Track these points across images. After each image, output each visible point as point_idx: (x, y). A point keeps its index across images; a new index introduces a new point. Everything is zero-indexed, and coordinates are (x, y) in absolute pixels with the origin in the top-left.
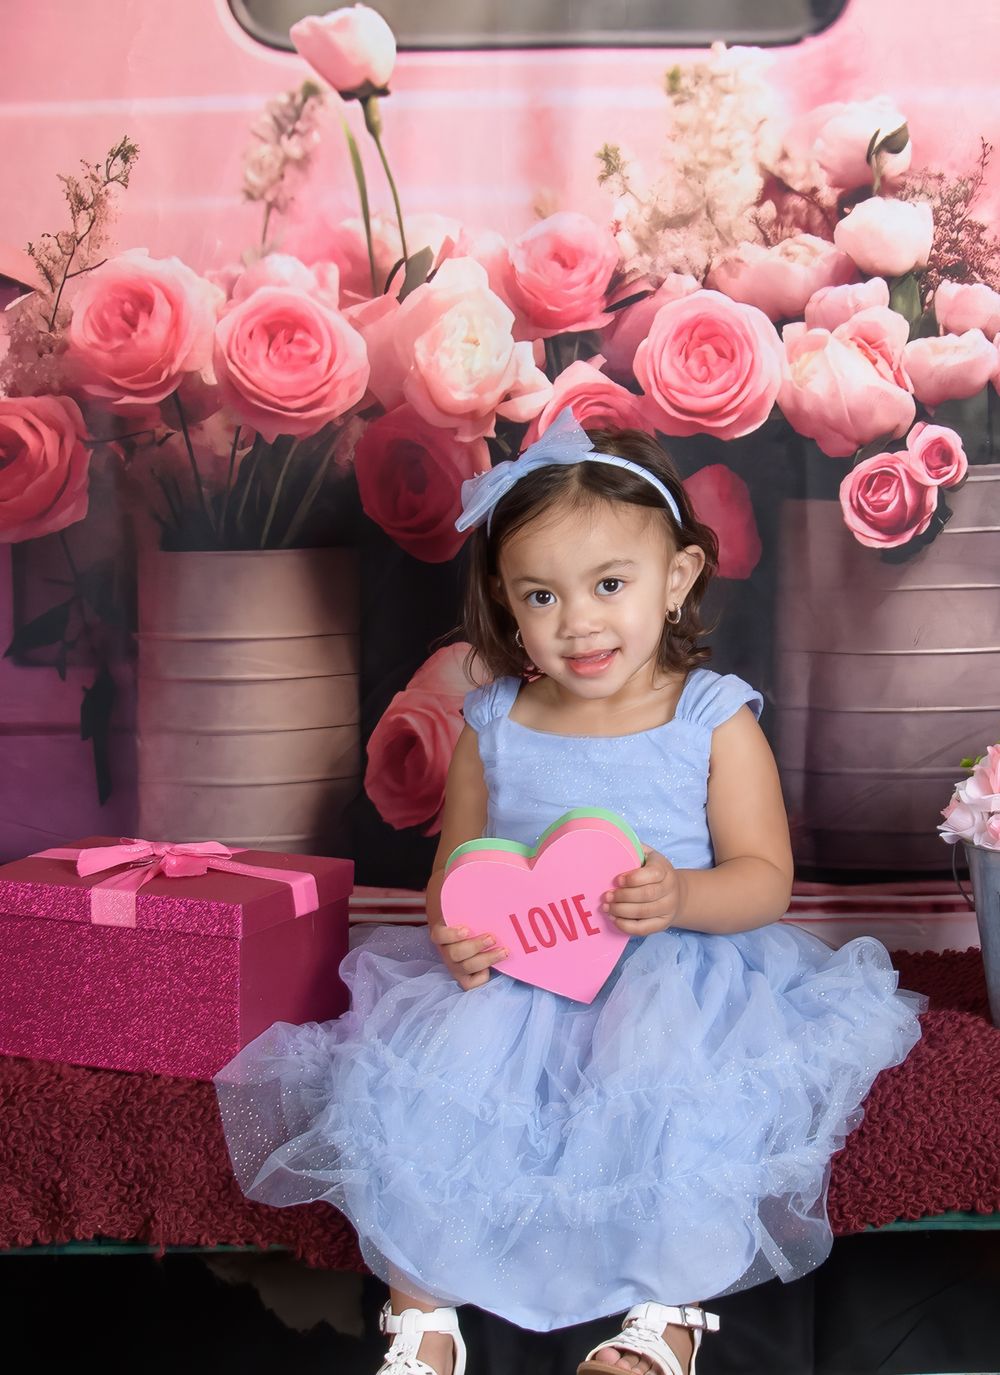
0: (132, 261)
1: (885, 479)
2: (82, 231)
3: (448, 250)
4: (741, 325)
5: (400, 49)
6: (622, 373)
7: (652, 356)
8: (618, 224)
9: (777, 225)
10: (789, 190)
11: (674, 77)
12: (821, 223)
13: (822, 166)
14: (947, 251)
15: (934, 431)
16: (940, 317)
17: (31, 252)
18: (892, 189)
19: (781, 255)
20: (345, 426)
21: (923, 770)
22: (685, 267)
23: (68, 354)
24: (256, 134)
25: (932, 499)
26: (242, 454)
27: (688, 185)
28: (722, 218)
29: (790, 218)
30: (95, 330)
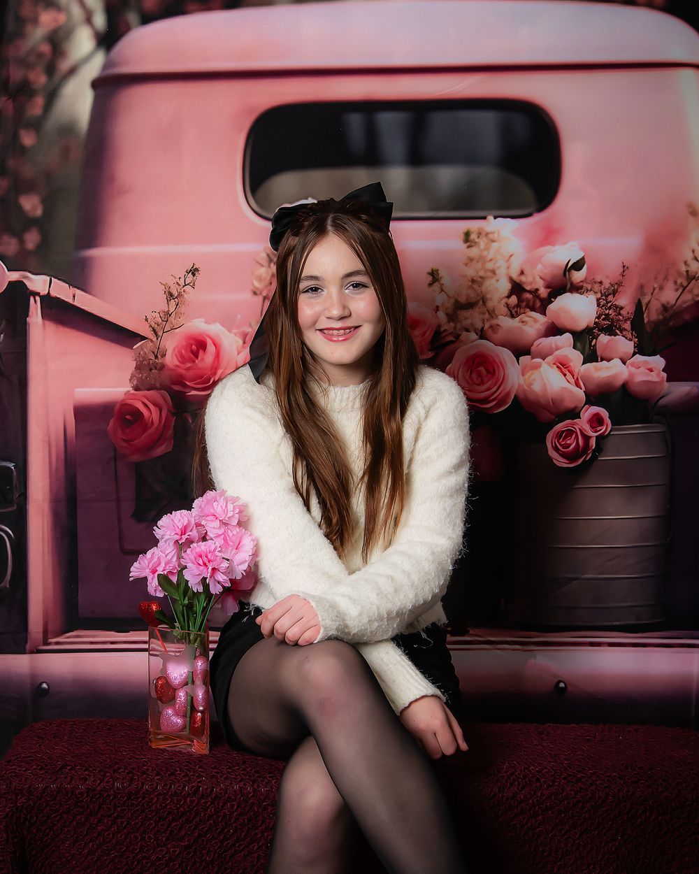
0: (199, 325)
1: (570, 433)
2: (172, 310)
4: (498, 357)
7: (454, 372)
9: (517, 307)
10: (526, 291)
11: (467, 234)
12: (540, 306)
13: (541, 278)
14: (603, 320)
15: (594, 409)
16: (599, 353)
17: (147, 320)
18: (577, 289)
19: (519, 322)
22: (471, 329)
23: (165, 370)
24: (258, 262)
25: (593, 443)
27: (473, 288)
28: (490, 304)
29: (524, 304)
30: (177, 358)
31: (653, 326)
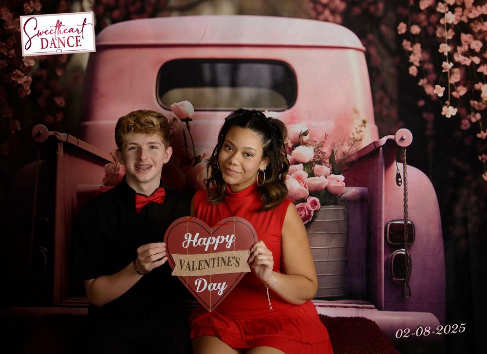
1: (302, 208)
3: (205, 155)
5: (195, 110)
12: (289, 151)
14: (317, 158)
15: (313, 198)
16: (315, 173)
17: (111, 154)
18: (305, 144)
23: (118, 177)
25: (312, 214)
31: (339, 161)
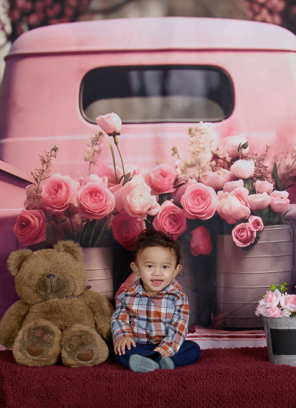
0: (57, 176)
1: (243, 229)
2: (45, 168)
3: (135, 173)
4: (207, 191)
5: (123, 123)
6: (178, 203)
7: (185, 199)
8: (177, 166)
9: (216, 166)
10: (219, 158)
11: (190, 130)
12: (227, 166)
13: (227, 152)
14: (258, 173)
15: (255, 218)
16: (256, 189)
17: (32, 174)
18: (244, 157)
19: (217, 174)
20: (109, 217)
21: (253, 302)
22: (193, 177)
23: (41, 199)
24: (87, 145)
25: (255, 235)
26: (84, 224)
27: (194, 157)
28: (202, 165)
29: (219, 165)
30: (48, 193)
31: (282, 176)
